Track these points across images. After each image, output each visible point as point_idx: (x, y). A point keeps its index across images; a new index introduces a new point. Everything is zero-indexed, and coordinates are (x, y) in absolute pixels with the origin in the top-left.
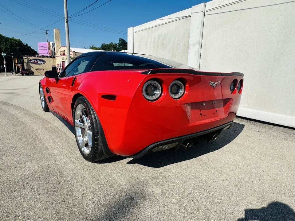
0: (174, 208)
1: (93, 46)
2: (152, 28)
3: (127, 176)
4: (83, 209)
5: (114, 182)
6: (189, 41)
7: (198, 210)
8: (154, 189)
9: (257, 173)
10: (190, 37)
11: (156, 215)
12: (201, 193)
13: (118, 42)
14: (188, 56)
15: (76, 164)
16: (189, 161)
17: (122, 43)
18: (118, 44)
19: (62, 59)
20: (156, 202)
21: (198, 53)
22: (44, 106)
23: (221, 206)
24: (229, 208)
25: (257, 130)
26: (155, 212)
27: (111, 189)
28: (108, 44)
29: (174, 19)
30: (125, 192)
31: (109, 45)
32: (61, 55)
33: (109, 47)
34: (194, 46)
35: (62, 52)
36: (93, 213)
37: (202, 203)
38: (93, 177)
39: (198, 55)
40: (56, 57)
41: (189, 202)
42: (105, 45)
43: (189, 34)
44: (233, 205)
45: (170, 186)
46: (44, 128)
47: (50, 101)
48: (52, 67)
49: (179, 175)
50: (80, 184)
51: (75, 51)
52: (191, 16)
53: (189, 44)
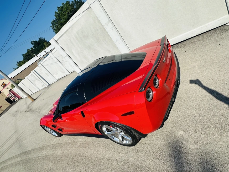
0: (199, 135)
1: (17, 62)
2: (67, 30)
3: (160, 137)
4: (165, 171)
5: (159, 146)
6: (101, 24)
7: (208, 127)
8: (180, 133)
9: (211, 83)
10: (101, 21)
11: (196, 145)
12: (200, 117)
13: (32, 46)
14: (107, 33)
15: (128, 153)
16: (175, 103)
17: (35, 44)
18: (33, 47)
19: (7, 89)
20: (188, 139)
21: (113, 28)
22: (57, 135)
23: (215, 116)
24: (219, 114)
25: (184, 51)
26: (194, 144)
27: (162, 150)
28: (26, 53)
29: (79, 16)
30: (170, 146)
31: (28, 53)
32: (4, 87)
33: (29, 54)
34: (107, 25)
35: (3, 85)
36: (171, 168)
37: (206, 122)
38: (146, 152)
39: (114, 29)
40: (1, 92)
41: (201, 126)
42: (25, 54)
43: (98, 19)
44: (219, 111)
45: (184, 125)
46: (77, 148)
47: (61, 131)
48: (5, 100)
49: (180, 115)
50: (145, 160)
51: (12, 77)
52: (90, 7)
53: (102, 25)
